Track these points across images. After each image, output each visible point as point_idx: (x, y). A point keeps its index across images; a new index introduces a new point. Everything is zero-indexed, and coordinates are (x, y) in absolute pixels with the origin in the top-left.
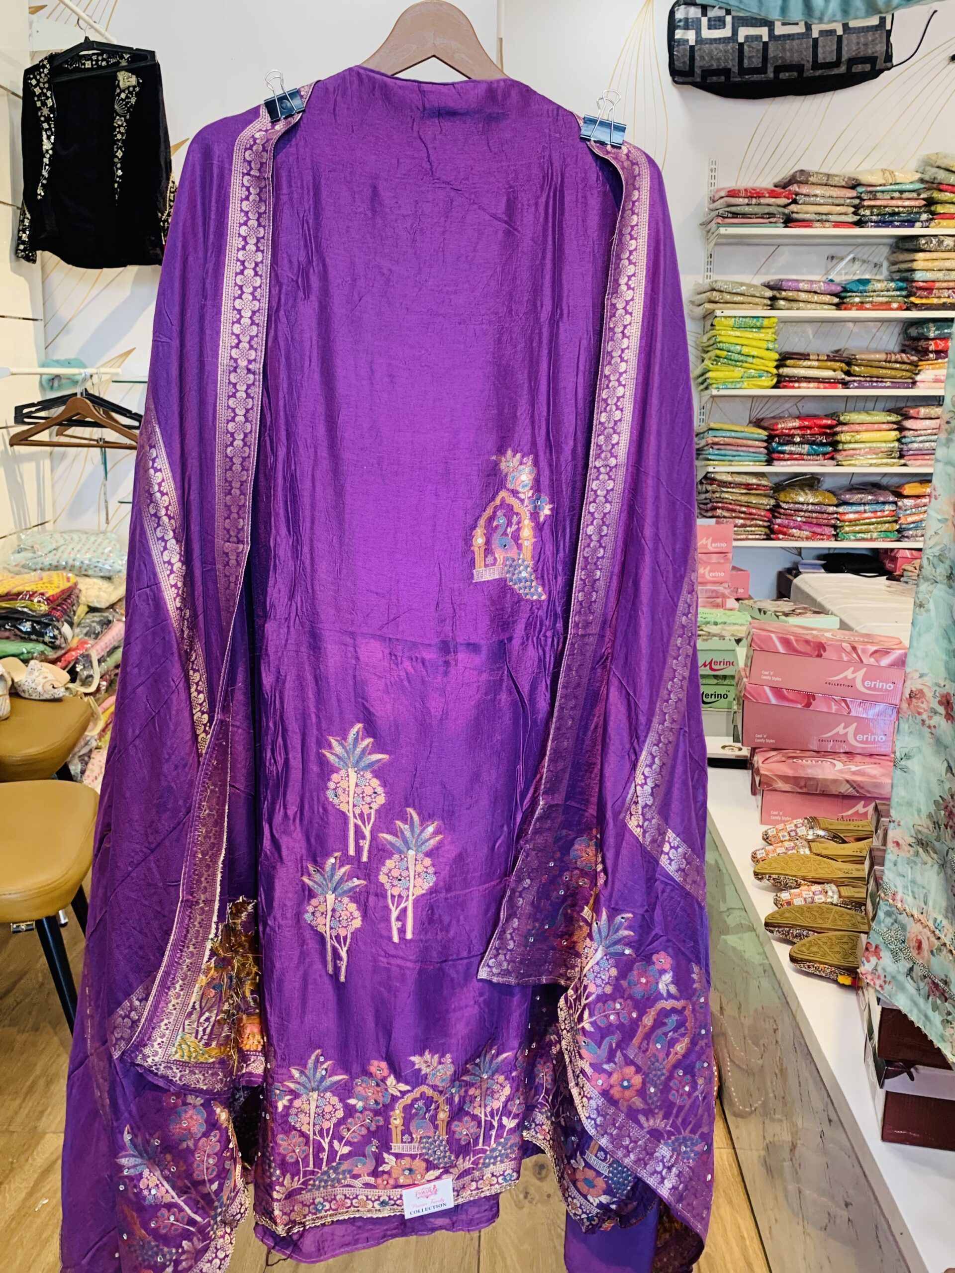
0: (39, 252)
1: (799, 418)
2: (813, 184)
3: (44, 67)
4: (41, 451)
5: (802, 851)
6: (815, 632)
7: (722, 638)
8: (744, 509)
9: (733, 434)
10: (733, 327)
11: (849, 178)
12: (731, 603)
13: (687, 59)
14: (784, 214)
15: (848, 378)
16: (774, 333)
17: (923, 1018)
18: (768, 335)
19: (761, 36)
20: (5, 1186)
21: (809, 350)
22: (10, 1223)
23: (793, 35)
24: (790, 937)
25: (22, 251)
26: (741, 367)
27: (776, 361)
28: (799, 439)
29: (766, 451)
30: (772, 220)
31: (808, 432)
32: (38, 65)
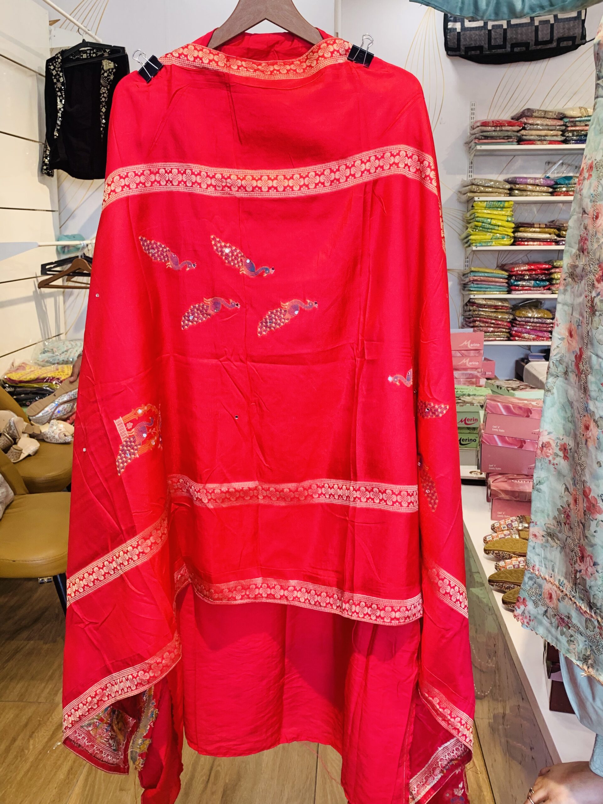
0: (55, 170)
1: (528, 264)
2: (536, 117)
3: (58, 58)
4: (58, 291)
5: (514, 537)
6: (526, 402)
7: (472, 404)
8: (493, 321)
9: (486, 275)
10: (486, 208)
11: (559, 113)
12: (483, 381)
13: (455, 41)
14: (517, 136)
15: (559, 239)
16: (512, 211)
17: (555, 640)
18: (508, 212)
19: (502, 25)
20: (36, 734)
21: (534, 222)
22: (38, 756)
23: (523, 24)
24: (503, 588)
25: (45, 170)
26: (491, 232)
27: (513, 228)
28: (528, 277)
29: (507, 285)
30: (509, 140)
31: (534, 273)
32: (54, 57)
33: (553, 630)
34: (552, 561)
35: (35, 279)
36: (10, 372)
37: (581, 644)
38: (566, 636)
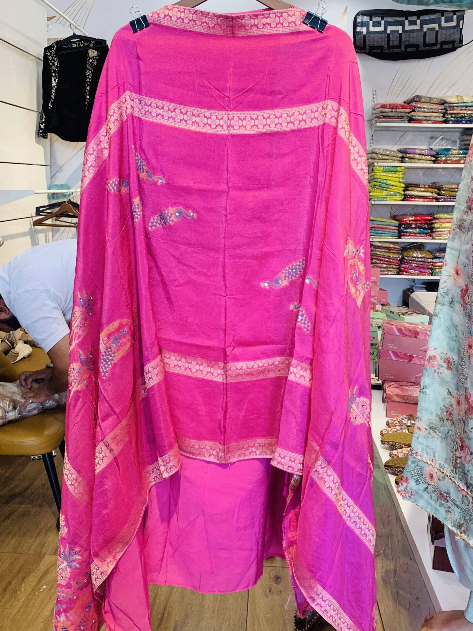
0: (49, 134)
1: (414, 215)
2: (423, 102)
3: (54, 47)
4: (48, 228)
5: (404, 431)
6: (414, 326)
7: (372, 325)
8: (387, 259)
9: (382, 223)
10: (383, 171)
11: (441, 100)
12: (379, 307)
13: (362, 41)
14: (408, 117)
15: (439, 197)
16: (403, 174)
17: (434, 510)
18: (400, 175)
19: (398, 31)
20: (26, 579)
21: (419, 183)
22: (28, 597)
23: (414, 30)
24: (396, 472)
25: (41, 133)
26: (386, 190)
27: (404, 187)
28: (414, 226)
29: (398, 231)
30: (402, 119)
31: (419, 222)
32: (51, 46)
33: (433, 503)
34: (433, 449)
35: (31, 218)
37: (456, 514)
38: (444, 508)
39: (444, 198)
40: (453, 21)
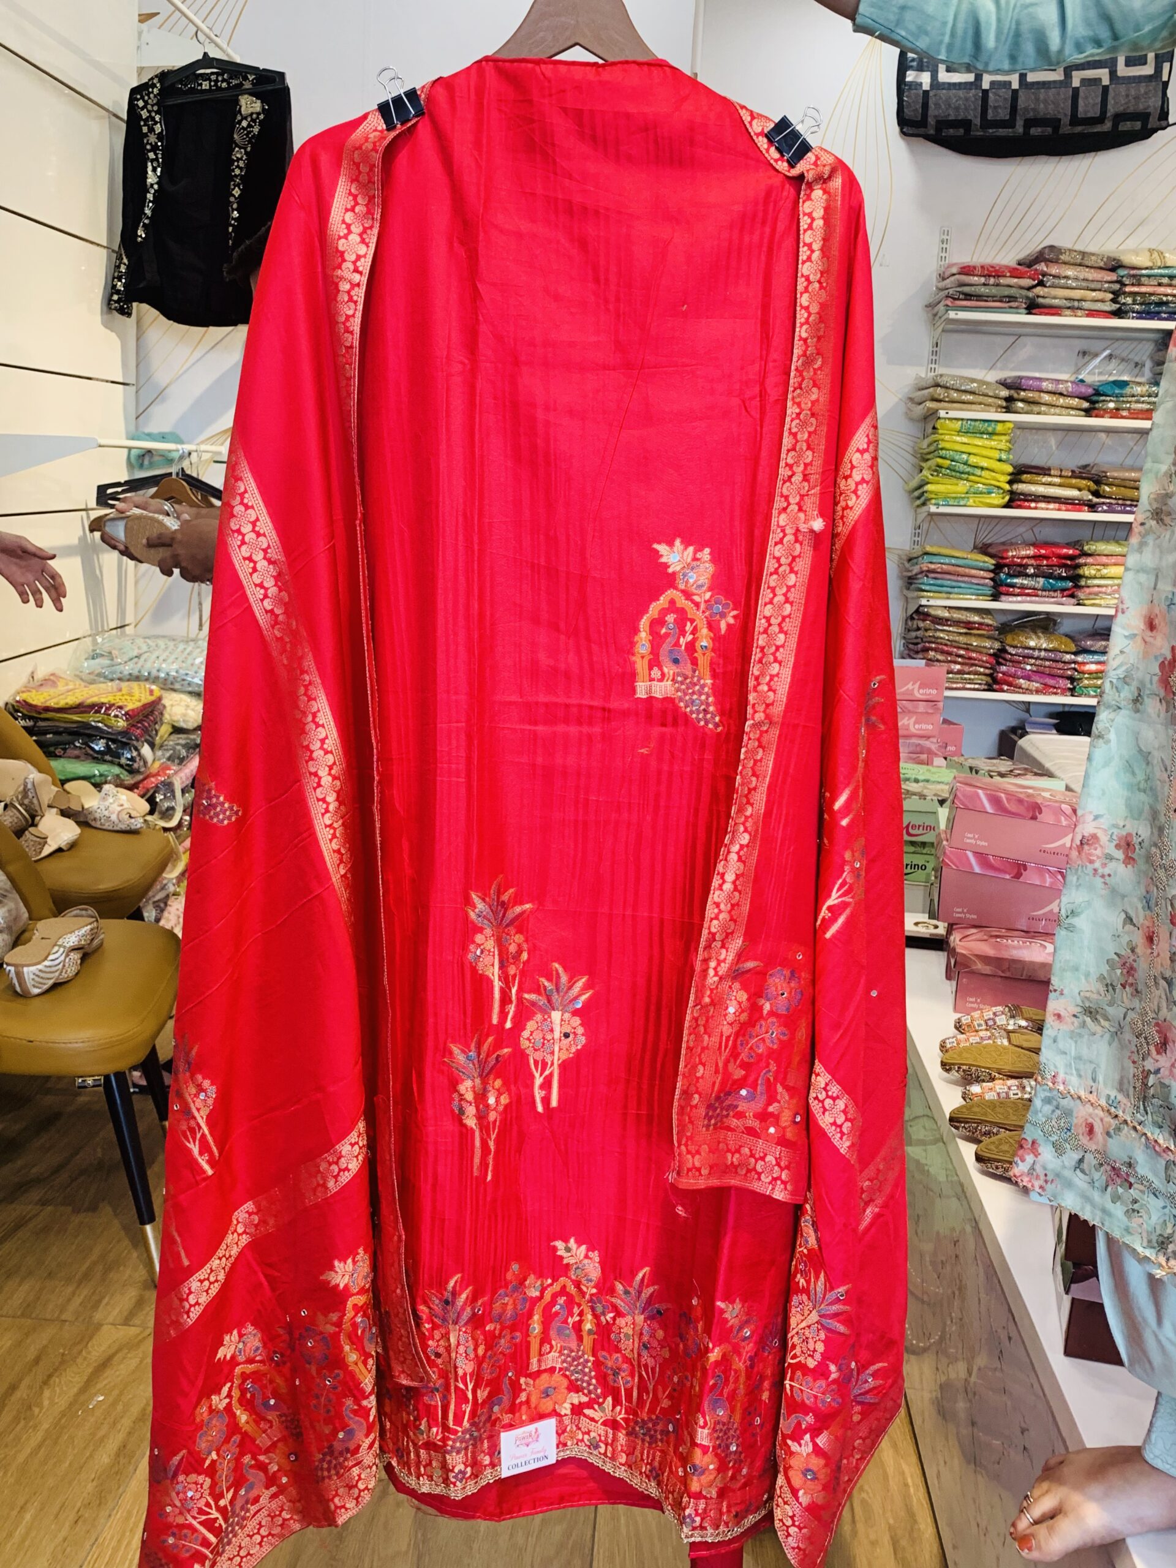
0: (135, 304)
1: (1035, 545)
2: (1065, 263)
3: (154, 86)
5: (999, 1042)
6: (1030, 791)
7: (923, 797)
8: (962, 652)
9: (953, 561)
10: (960, 432)
11: (1109, 258)
13: (919, 106)
14: (1027, 298)
15: (1095, 500)
16: (1009, 441)
18: (1002, 443)
19: (1010, 83)
20: (55, 1379)
21: (1049, 464)
22: (60, 1419)
23: (1050, 82)
24: (977, 1135)
25: (116, 302)
26: (967, 480)
27: (1010, 474)
28: (1032, 571)
29: (992, 583)
30: (1012, 304)
31: (1045, 562)
32: (146, 84)
34: (1091, 1062)
35: (84, 513)
36: (27, 689)
37: (1154, 1215)
39: (1111, 504)
40: (1145, 63)
